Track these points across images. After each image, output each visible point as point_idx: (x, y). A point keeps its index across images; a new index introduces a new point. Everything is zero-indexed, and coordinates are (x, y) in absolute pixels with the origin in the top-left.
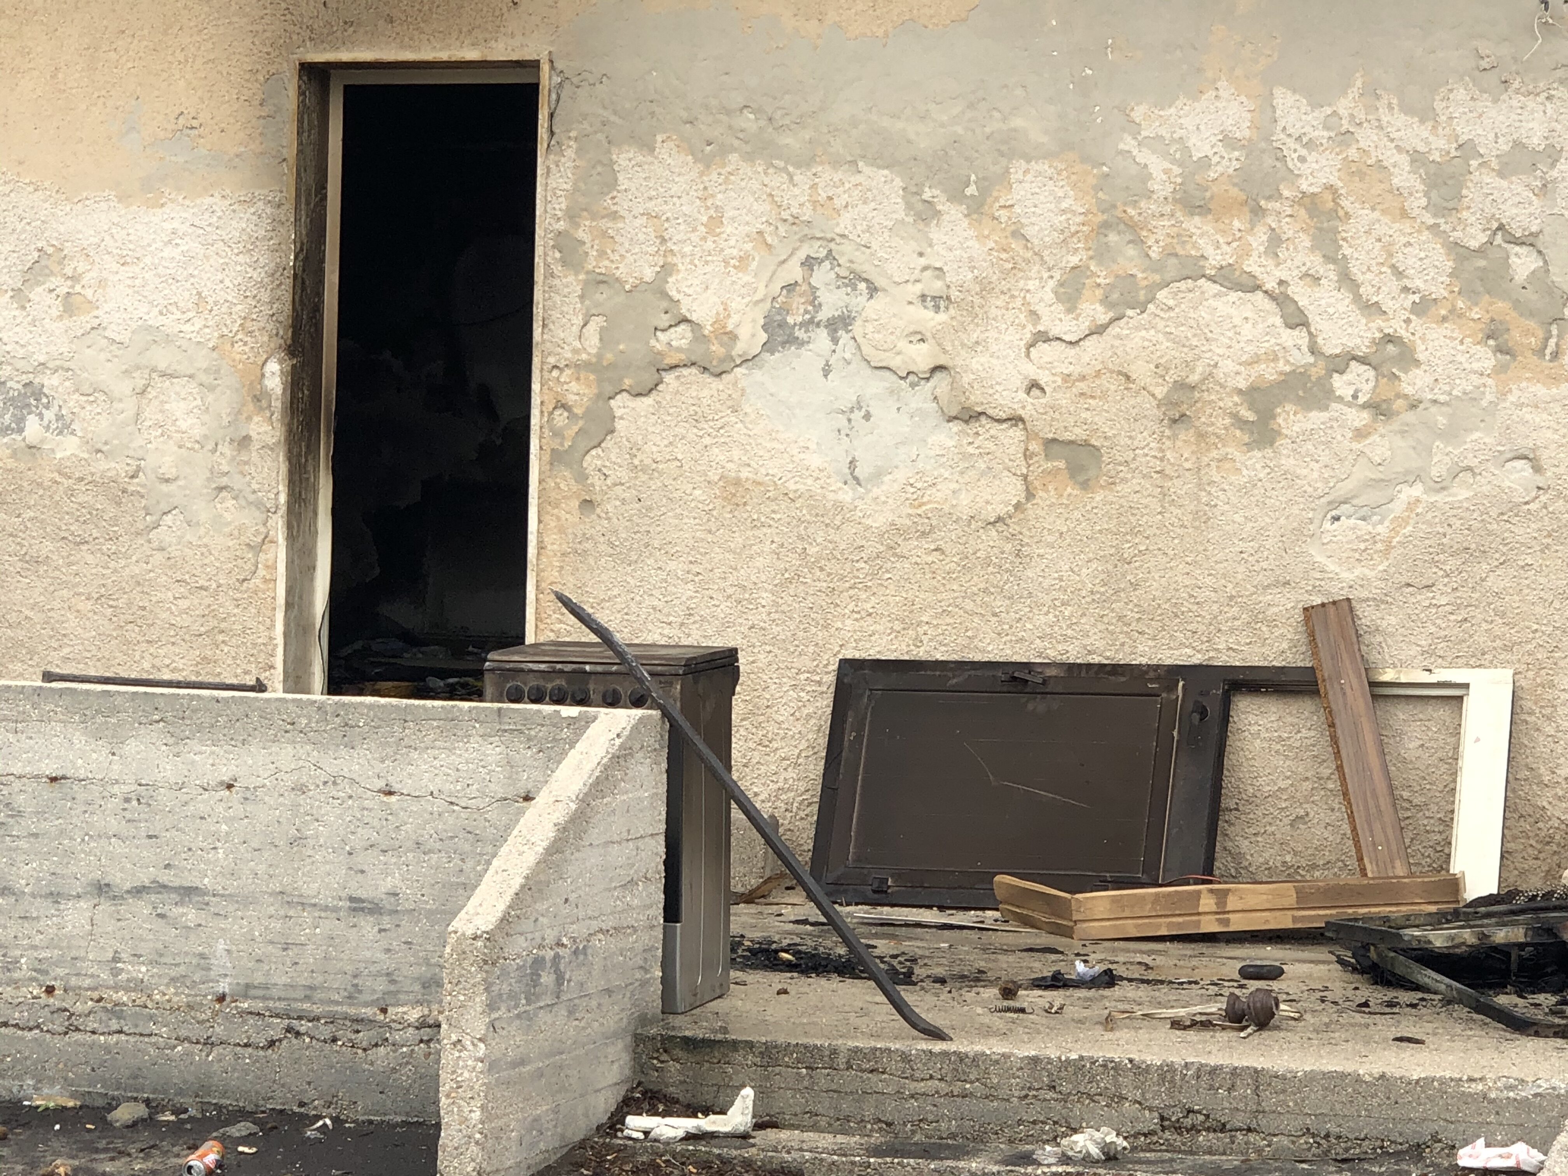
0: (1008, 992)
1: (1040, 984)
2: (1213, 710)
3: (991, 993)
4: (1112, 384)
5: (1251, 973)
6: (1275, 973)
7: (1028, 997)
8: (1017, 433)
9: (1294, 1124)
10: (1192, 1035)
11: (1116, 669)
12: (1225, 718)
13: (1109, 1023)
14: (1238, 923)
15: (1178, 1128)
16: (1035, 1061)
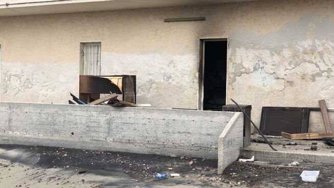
0: (284, 145)
1: (287, 145)
2: (308, 113)
3: (282, 146)
4: (295, 74)
5: (313, 144)
6: (316, 144)
7: (286, 146)
8: (284, 80)
9: (320, 162)
10: (307, 151)
11: (296, 108)
12: (309, 114)
13: (296, 149)
14: (311, 138)
15: (305, 162)
16: (288, 154)
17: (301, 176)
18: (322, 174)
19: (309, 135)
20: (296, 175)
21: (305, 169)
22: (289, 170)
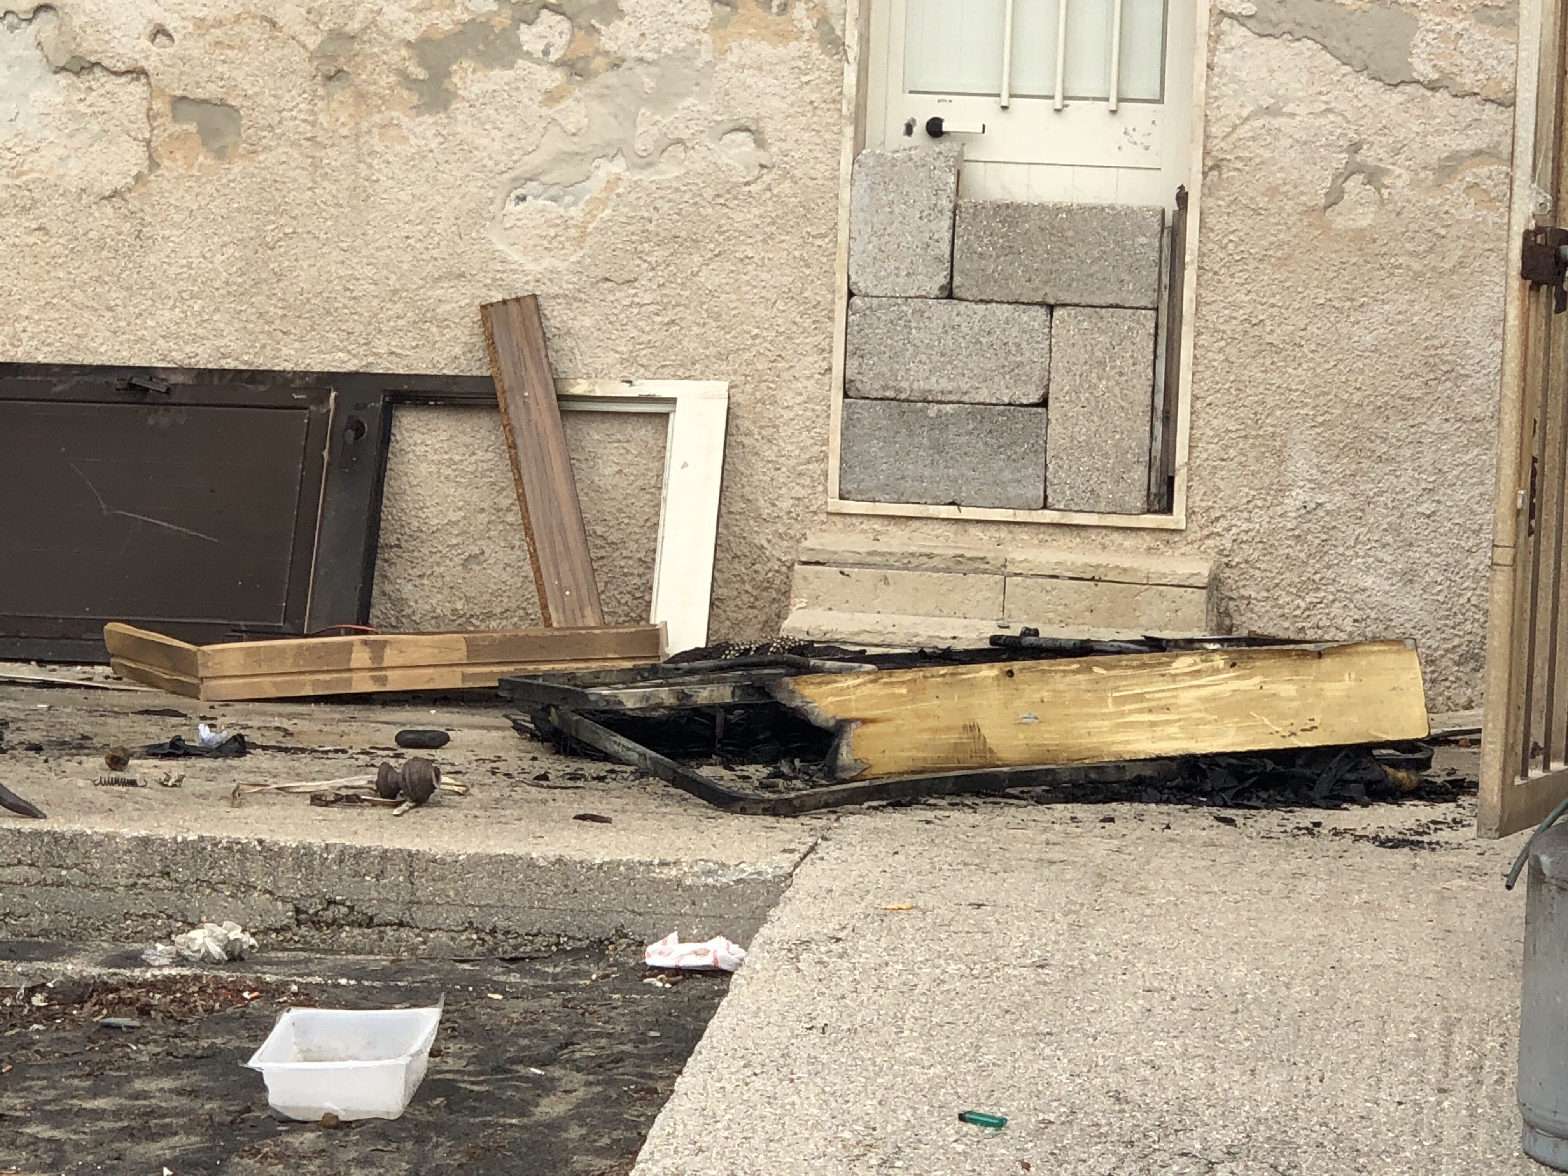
0: (117, 762)
1: (156, 752)
2: (371, 426)
3: (96, 763)
4: (252, 31)
5: (407, 740)
6: (439, 740)
7: (140, 767)
8: (138, 89)
9: (454, 918)
10: (335, 812)
11: (255, 376)
12: (386, 437)
13: (236, 798)
14: (397, 682)
15: (316, 923)
16: (145, 842)
17: (253, 1063)
18: (467, 1035)
19: (378, 649)
20: (213, 1054)
21: (305, 998)
22: (145, 1011)
